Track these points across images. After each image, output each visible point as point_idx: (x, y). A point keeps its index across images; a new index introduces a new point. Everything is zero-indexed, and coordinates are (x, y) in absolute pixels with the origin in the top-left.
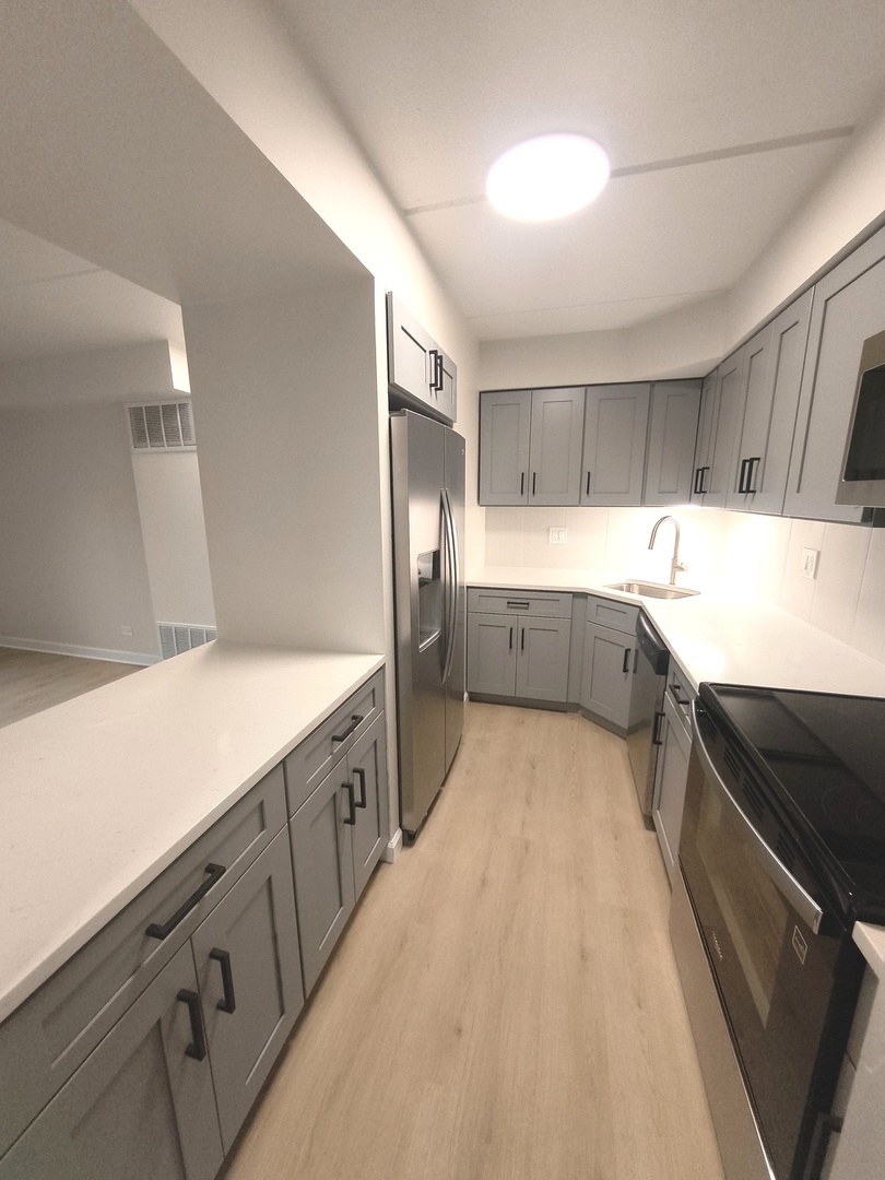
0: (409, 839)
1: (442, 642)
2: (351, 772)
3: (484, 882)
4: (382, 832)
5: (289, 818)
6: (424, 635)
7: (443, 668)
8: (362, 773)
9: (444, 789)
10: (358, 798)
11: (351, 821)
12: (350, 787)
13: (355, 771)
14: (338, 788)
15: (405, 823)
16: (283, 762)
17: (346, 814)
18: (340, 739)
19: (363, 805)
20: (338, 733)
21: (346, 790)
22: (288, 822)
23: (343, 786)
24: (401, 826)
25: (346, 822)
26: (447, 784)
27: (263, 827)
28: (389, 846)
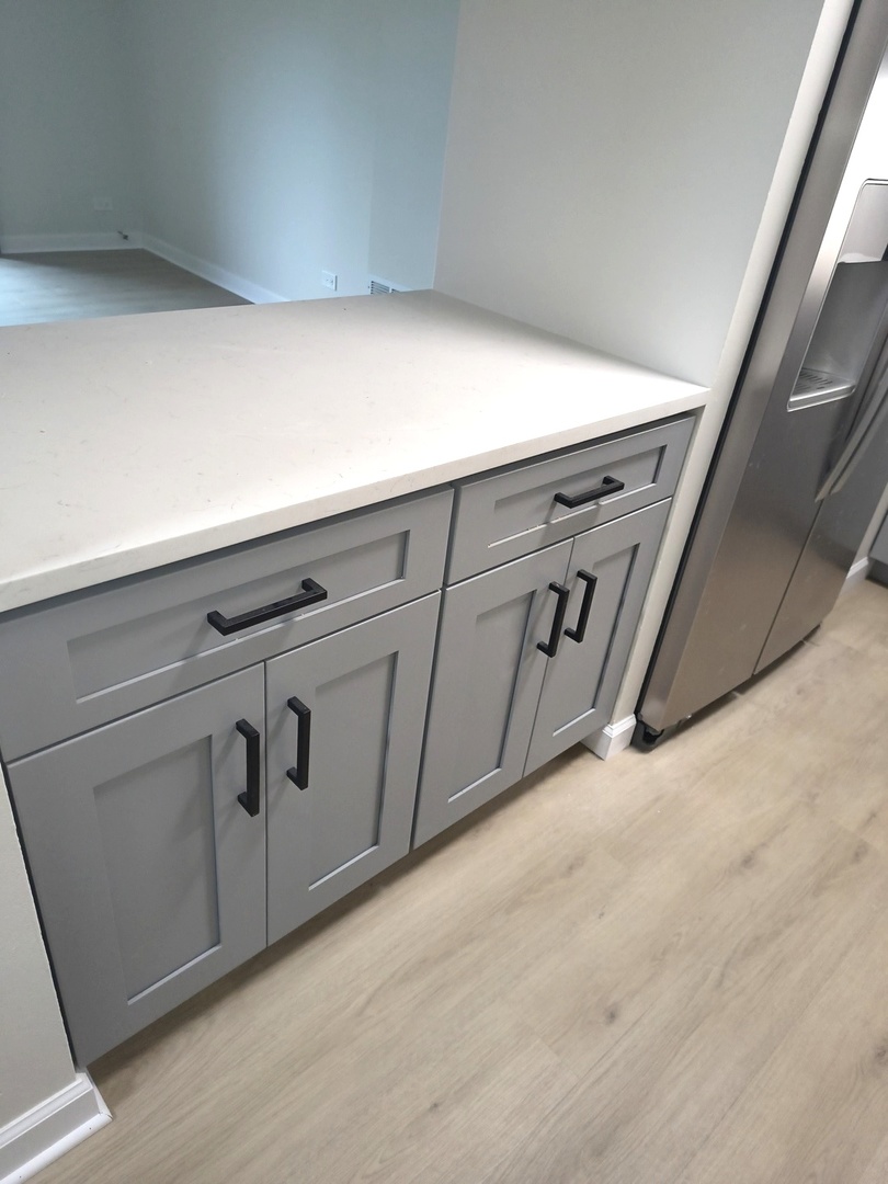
0: (645, 739)
1: (850, 411)
2: (573, 574)
3: (748, 861)
4: (601, 699)
5: (445, 585)
6: (807, 379)
7: (828, 467)
8: (592, 583)
9: (741, 698)
10: (571, 620)
11: (550, 649)
12: (563, 596)
13: (581, 575)
14: (542, 587)
15: (646, 711)
16: (456, 486)
17: (544, 636)
18: (570, 503)
19: (577, 636)
20: (570, 491)
21: (554, 596)
22: (443, 590)
23: (552, 587)
24: (637, 712)
25: (540, 647)
26: (750, 693)
27: (400, 574)
28: (607, 730)
